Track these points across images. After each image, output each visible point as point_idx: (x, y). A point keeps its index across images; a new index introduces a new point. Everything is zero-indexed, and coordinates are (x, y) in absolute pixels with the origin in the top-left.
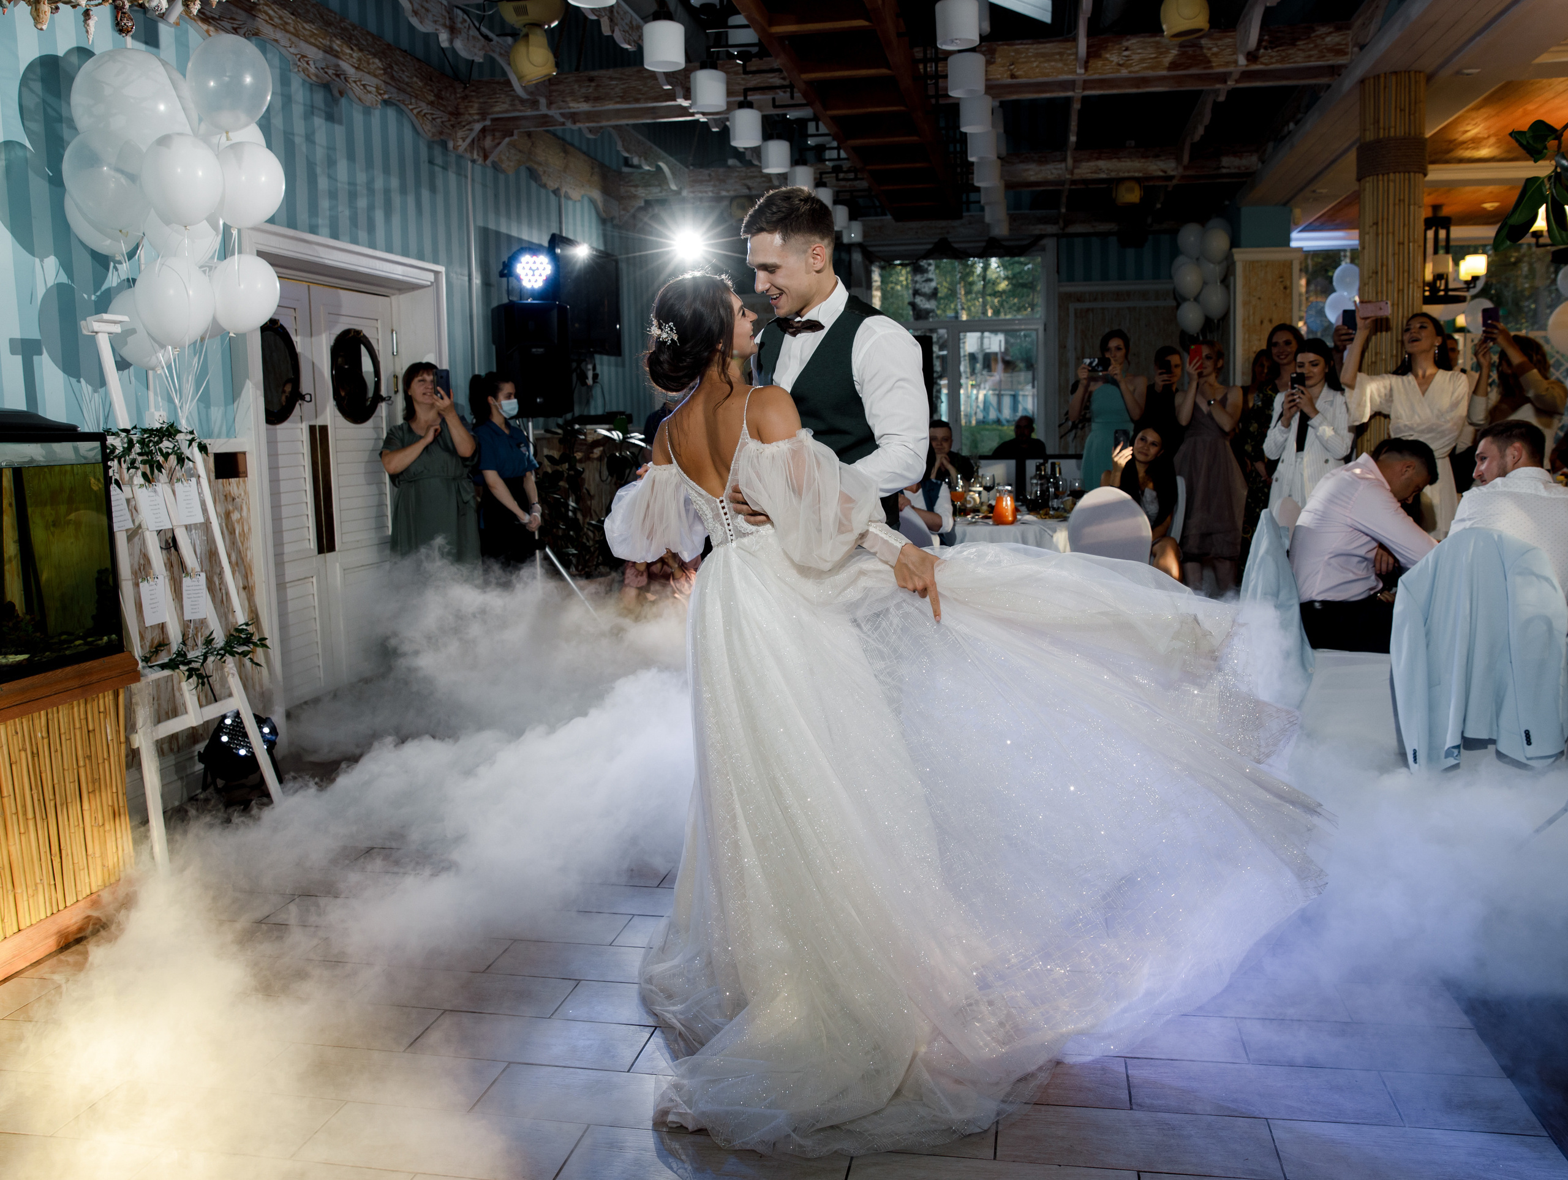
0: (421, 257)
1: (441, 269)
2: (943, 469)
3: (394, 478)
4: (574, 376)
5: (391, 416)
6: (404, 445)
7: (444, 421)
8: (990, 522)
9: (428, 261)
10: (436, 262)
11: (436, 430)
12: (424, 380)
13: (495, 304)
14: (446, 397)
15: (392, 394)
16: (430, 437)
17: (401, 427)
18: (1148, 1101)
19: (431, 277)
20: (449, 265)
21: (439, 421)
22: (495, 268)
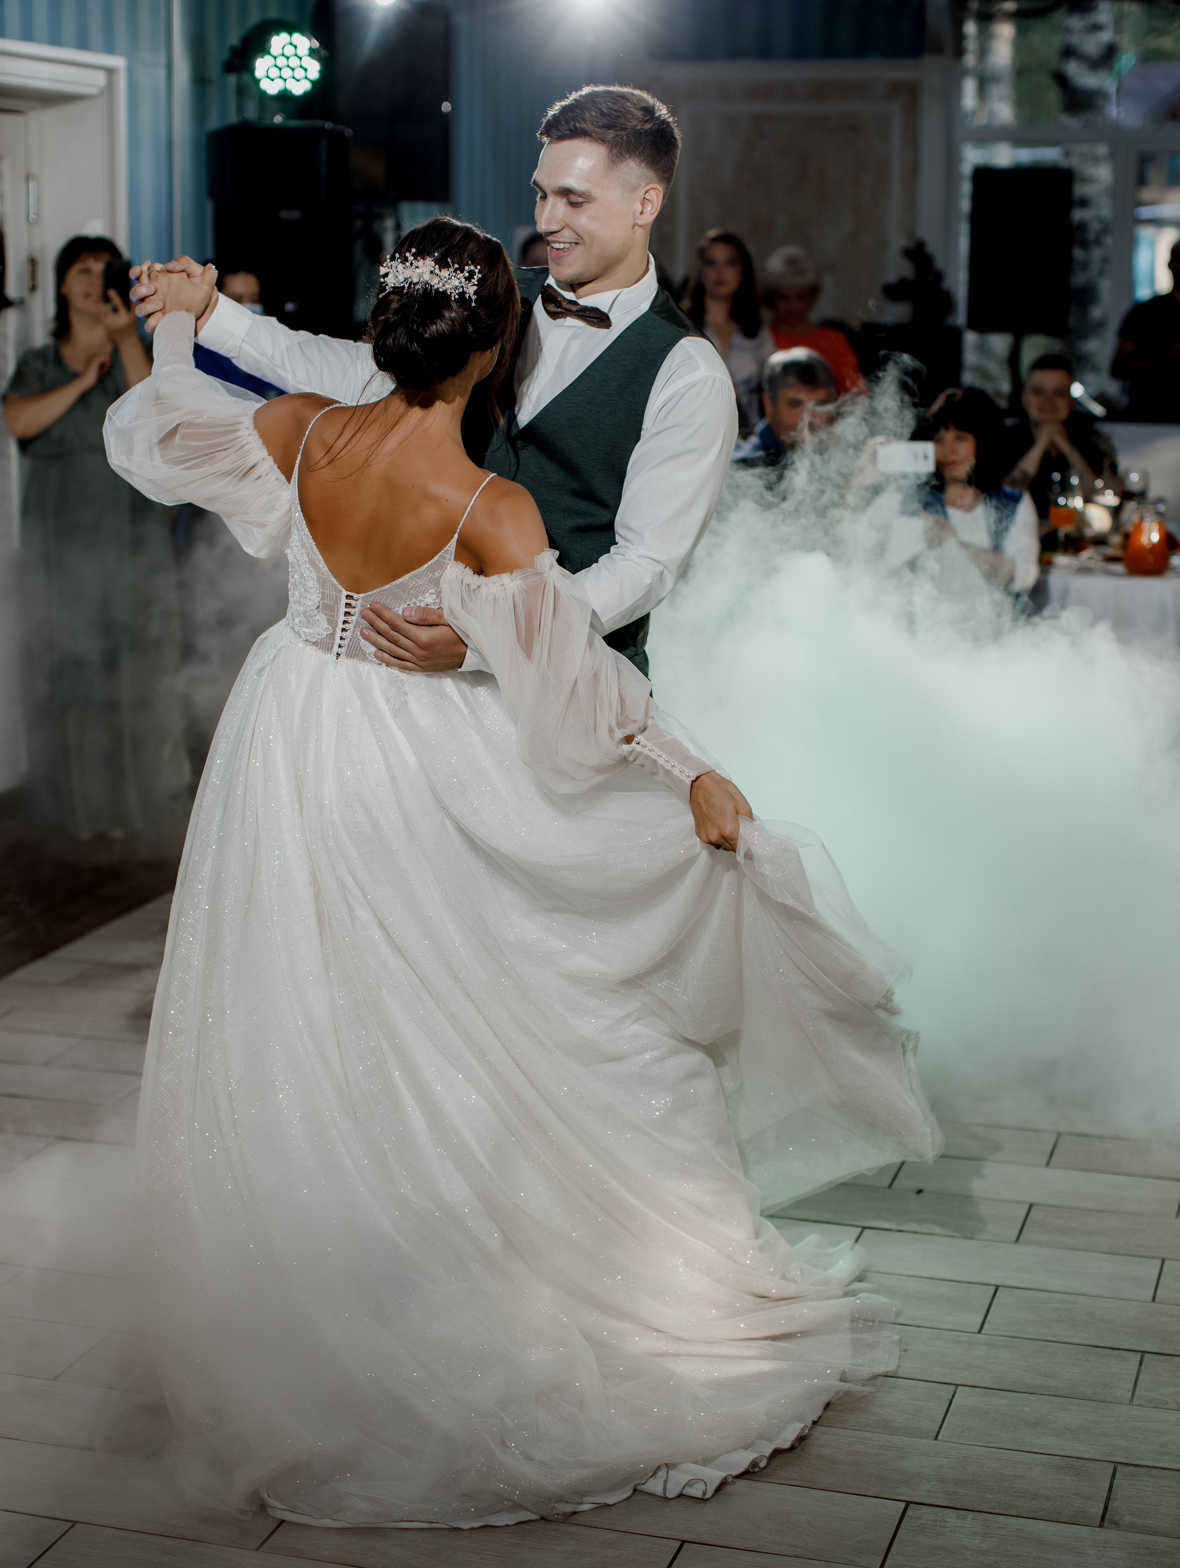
0: (82, 44)
1: (117, 62)
2: (1054, 453)
3: (24, 444)
4: (359, 247)
5: (25, 331)
6: (46, 388)
7: (116, 353)
8: (1119, 568)
9: (95, 50)
10: (109, 49)
11: (102, 366)
12: (87, 271)
13: (214, 123)
14: (122, 310)
15: (25, 294)
16: (90, 378)
17: (41, 354)
18: (1128, 1519)
19: (100, 78)
20: (132, 53)
21: (108, 349)
22: (217, 56)
